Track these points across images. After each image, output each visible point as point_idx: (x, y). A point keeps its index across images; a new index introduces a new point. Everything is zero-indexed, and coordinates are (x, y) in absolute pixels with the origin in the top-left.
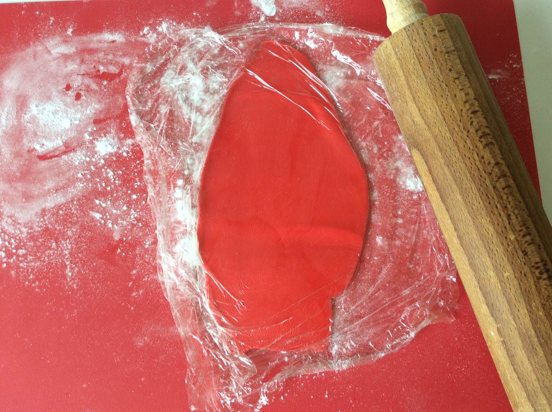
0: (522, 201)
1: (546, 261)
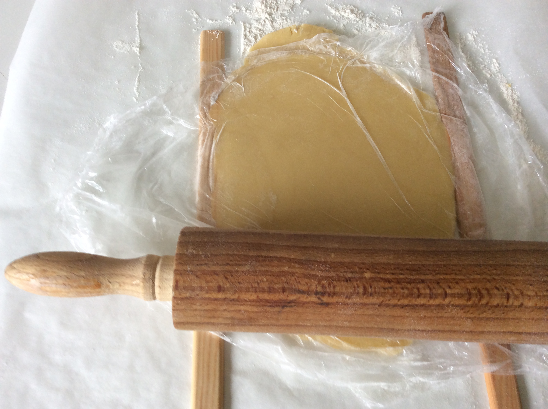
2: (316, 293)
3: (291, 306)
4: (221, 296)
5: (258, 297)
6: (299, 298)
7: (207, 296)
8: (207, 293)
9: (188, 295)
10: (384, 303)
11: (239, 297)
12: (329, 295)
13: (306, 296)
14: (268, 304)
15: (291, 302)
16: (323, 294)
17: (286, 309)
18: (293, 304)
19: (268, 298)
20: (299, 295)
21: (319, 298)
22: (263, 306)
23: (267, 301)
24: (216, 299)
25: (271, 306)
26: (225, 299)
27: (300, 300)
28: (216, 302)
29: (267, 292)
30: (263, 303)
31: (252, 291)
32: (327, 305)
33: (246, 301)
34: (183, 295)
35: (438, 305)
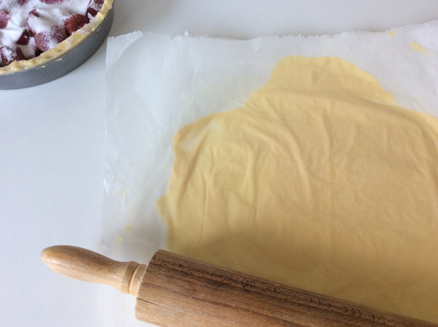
0: (298, 302)
1: (253, 288)
2: (242, 283)
3: (224, 287)
4: (179, 269)
5: (203, 276)
6: (231, 283)
7: (171, 267)
8: (171, 265)
9: (159, 263)
10: (287, 300)
11: (191, 273)
12: (251, 286)
13: (235, 283)
14: (209, 282)
15: (224, 284)
16: (247, 285)
17: (220, 288)
18: (225, 286)
19: (210, 278)
20: (231, 282)
21: (244, 286)
22: (206, 282)
23: (208, 279)
24: (176, 270)
25: (210, 284)
26: (181, 271)
27: (231, 284)
28: (175, 272)
29: (210, 275)
30: (206, 281)
31: (201, 272)
32: (248, 292)
33: (195, 276)
34: (156, 263)
35: (325, 310)
